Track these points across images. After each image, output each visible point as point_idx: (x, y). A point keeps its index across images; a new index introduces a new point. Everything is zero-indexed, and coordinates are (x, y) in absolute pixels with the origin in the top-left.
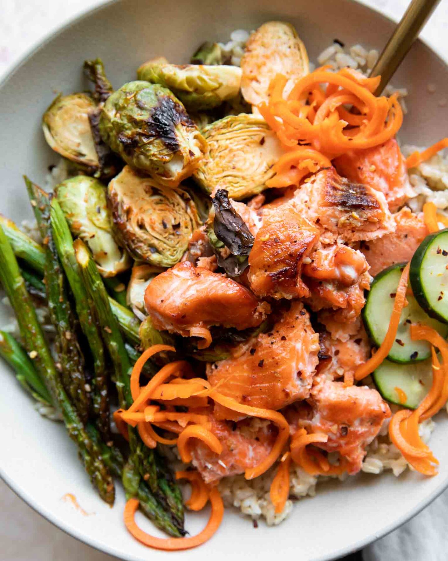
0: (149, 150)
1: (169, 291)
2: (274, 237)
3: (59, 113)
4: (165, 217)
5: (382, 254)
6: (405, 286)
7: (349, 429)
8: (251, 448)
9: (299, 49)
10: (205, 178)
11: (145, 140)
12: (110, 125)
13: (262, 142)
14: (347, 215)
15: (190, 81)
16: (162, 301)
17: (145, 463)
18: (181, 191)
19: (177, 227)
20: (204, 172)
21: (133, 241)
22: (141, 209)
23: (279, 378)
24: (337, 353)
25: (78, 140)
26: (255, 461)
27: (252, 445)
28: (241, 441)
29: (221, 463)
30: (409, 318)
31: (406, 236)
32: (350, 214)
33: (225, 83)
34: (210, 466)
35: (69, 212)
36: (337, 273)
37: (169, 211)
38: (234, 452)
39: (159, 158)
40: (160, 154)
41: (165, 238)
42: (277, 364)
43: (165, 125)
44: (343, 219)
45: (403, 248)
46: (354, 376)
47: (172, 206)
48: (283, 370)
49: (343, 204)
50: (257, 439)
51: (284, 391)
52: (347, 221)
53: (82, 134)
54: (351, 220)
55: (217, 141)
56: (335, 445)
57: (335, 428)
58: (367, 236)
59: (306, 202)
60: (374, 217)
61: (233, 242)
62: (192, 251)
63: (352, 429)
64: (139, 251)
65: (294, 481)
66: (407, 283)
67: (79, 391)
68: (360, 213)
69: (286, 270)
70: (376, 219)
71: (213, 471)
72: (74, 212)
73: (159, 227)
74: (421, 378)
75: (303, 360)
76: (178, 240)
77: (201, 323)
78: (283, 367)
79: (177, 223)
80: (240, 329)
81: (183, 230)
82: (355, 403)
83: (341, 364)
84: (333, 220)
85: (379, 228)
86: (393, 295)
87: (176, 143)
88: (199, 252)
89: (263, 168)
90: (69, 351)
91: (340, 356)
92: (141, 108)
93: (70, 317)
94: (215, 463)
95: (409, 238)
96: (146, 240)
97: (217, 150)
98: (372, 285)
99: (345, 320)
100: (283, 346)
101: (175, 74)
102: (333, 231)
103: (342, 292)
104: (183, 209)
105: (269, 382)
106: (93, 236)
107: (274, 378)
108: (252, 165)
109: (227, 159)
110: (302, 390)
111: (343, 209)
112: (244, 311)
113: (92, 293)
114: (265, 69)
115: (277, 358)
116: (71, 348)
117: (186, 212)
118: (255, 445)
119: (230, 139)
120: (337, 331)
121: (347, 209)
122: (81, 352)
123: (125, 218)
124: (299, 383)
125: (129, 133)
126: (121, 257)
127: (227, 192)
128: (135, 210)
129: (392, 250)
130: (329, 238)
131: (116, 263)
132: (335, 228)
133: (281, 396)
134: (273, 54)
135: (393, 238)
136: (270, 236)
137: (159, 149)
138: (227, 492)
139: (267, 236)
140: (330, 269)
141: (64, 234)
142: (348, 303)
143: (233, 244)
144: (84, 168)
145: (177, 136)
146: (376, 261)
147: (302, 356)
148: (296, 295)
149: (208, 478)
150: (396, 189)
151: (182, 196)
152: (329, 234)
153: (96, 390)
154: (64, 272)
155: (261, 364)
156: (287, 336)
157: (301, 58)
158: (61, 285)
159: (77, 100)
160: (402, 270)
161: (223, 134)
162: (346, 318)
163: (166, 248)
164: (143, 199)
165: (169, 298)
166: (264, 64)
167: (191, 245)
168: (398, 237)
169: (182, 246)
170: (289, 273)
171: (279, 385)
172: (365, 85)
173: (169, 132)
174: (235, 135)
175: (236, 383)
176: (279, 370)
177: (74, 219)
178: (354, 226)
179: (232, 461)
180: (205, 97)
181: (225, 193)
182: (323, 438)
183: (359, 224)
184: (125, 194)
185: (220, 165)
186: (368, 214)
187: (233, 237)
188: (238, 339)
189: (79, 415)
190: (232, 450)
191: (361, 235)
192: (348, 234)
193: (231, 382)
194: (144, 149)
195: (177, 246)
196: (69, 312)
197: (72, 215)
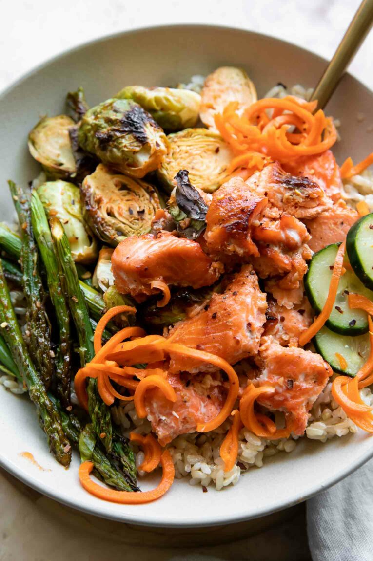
0: (121, 143)
1: (134, 250)
2: (229, 196)
3: (44, 130)
4: (132, 205)
5: (321, 238)
6: (343, 256)
7: (294, 383)
8: (203, 404)
9: (249, 86)
10: (168, 173)
11: (118, 134)
12: (89, 127)
13: (217, 151)
14: (291, 192)
15: (158, 100)
16: (128, 258)
17: (102, 422)
18: (146, 185)
19: (141, 213)
20: (167, 169)
21: (102, 225)
22: (110, 199)
23: (230, 326)
24: (283, 319)
25: (57, 152)
26: (206, 417)
27: (204, 402)
28: (194, 395)
29: (174, 413)
30: (346, 290)
31: (342, 223)
32: (294, 191)
33: (187, 104)
34: (164, 418)
35: (47, 202)
36: (283, 235)
37: (135, 201)
38: (188, 404)
39: (129, 148)
40: (131, 145)
41: (131, 222)
42: (229, 314)
43: (137, 122)
44: (288, 194)
45: (340, 234)
46: (298, 342)
47: (138, 197)
48: (234, 319)
49: (288, 182)
50: (209, 397)
51: (235, 338)
52: (291, 197)
53: (62, 147)
54: (294, 196)
55: (179, 146)
56: (281, 398)
57: (281, 380)
58: (308, 212)
59: (255, 183)
60: (314, 193)
61: (192, 209)
62: (155, 227)
63: (297, 383)
64: (107, 233)
65: (243, 446)
66: (345, 253)
67: (44, 356)
68: (302, 190)
69: (238, 223)
70: (315, 195)
71: (166, 424)
72: (51, 202)
73: (126, 213)
74: (359, 351)
75: (253, 314)
76: (142, 224)
77: (161, 277)
78: (234, 317)
79: (141, 210)
80: (196, 287)
81: (147, 216)
82: (299, 357)
83: (287, 330)
84: (279, 196)
85: (319, 205)
86: (332, 268)
87: (145, 136)
88: (161, 227)
89: (218, 171)
90: (38, 319)
91: (285, 322)
92: (116, 111)
93: (40, 290)
94: (169, 415)
95: (345, 225)
96: (114, 224)
97: (179, 153)
98: (313, 257)
99: (290, 284)
100: (234, 300)
101: (145, 93)
102: (279, 206)
103: (287, 256)
104: (147, 200)
105: (221, 331)
106: (67, 222)
107: (226, 327)
108: (208, 167)
109: (188, 160)
110: (251, 342)
111: (287, 187)
112: (200, 266)
113: (63, 264)
114: (220, 101)
115: (229, 310)
116: (40, 316)
117: (150, 202)
118: (207, 402)
119: (190, 146)
120: (282, 298)
121: (290, 186)
122: (48, 321)
123: (97, 207)
124: (248, 334)
125: (105, 130)
126: (90, 245)
127: (188, 172)
128: (105, 200)
129: (330, 235)
130: (275, 212)
131: (86, 247)
132: (280, 204)
133: (232, 343)
134: (228, 89)
135: (331, 224)
136: (224, 196)
137: (130, 142)
138: (178, 456)
139: (222, 196)
140: (276, 230)
141: (42, 217)
142: (293, 266)
143: (192, 211)
144: (61, 176)
145: (145, 131)
146: (317, 244)
147: (252, 309)
148: (247, 250)
149: (161, 432)
150: (332, 187)
151: (147, 190)
152: (275, 209)
153: (60, 357)
154: (39, 251)
155: (214, 316)
156: (238, 292)
157: (250, 93)
158: (35, 261)
159: (59, 120)
160: (339, 246)
161: (184, 141)
162: (290, 281)
163: (131, 231)
164: (113, 192)
165: (134, 254)
166: (220, 96)
167: (154, 223)
168: (335, 224)
169: (145, 229)
170: (241, 226)
171: (230, 333)
172: (304, 107)
173: (139, 127)
174: (194, 143)
175: (191, 336)
176: (230, 320)
177: (51, 208)
178: (297, 201)
179: (185, 412)
180: (169, 114)
181: (186, 173)
182: (270, 390)
183: (301, 200)
184: (97, 187)
185: (181, 165)
186: (309, 191)
187: (192, 205)
188: (194, 298)
189: (43, 379)
190: (185, 402)
191: (303, 212)
192: (292, 210)
193: (187, 337)
194: (117, 143)
195: (142, 229)
196: (40, 285)
197: (50, 205)
